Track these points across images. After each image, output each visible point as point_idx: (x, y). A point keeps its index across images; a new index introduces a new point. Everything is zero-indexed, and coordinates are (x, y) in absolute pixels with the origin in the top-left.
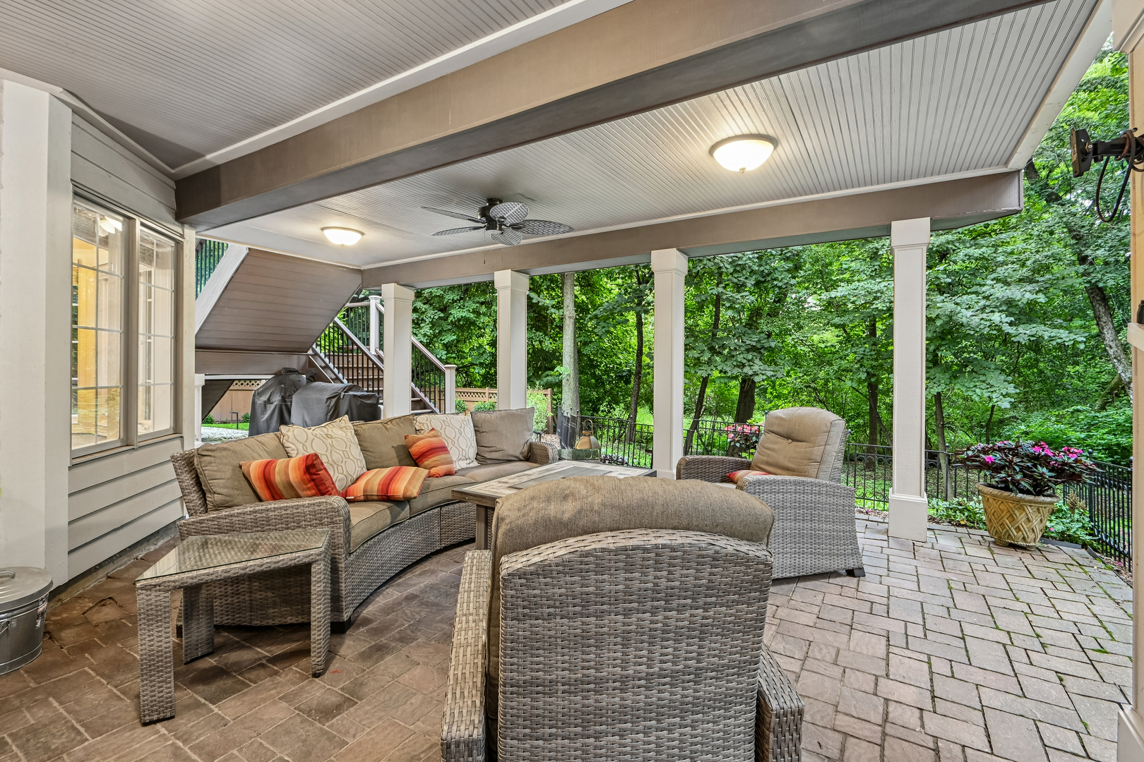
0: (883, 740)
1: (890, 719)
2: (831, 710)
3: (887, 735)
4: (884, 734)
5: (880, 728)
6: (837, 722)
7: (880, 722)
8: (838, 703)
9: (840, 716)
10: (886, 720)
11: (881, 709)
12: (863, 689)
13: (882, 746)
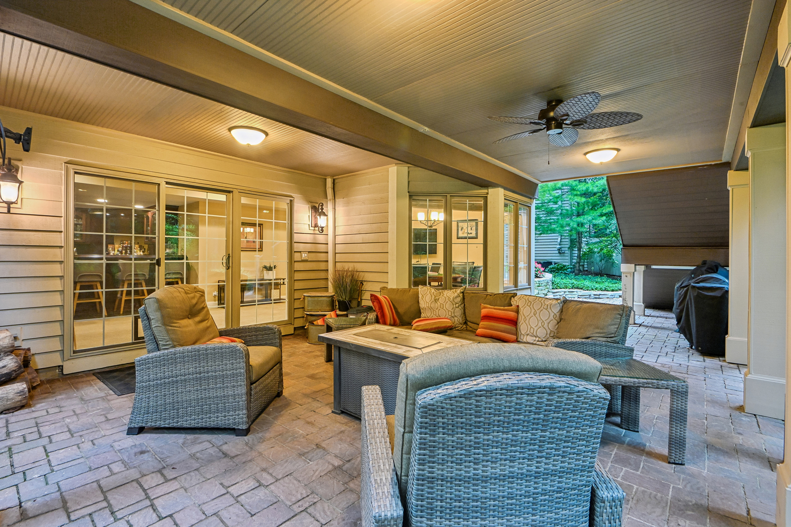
0: (146, 494)
1: (150, 508)
2: (187, 485)
3: (146, 498)
4: (148, 497)
5: (152, 498)
6: (177, 483)
7: (155, 502)
8: (186, 492)
9: (178, 486)
10: (152, 505)
11: (160, 510)
12: (181, 512)
13: (144, 490)
